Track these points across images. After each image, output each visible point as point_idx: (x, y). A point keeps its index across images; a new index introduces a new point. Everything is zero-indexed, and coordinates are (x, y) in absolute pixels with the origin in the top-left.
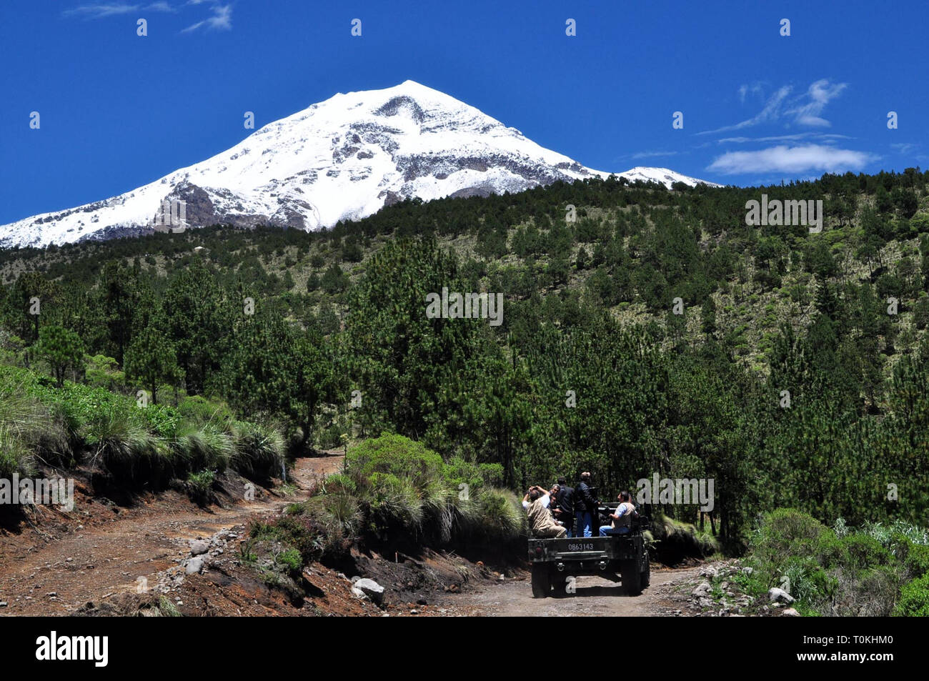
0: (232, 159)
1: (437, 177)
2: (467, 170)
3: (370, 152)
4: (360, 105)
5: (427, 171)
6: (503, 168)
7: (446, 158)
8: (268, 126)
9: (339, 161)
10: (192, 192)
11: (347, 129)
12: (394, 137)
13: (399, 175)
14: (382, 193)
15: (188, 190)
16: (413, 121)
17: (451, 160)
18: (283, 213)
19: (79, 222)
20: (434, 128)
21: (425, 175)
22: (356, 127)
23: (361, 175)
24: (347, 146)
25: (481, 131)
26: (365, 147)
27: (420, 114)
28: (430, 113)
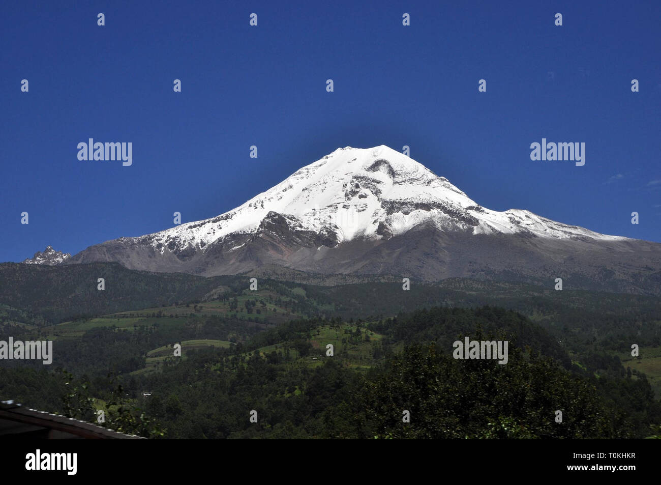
0: (283, 191)
1: (404, 214)
2: (420, 210)
3: (366, 195)
4: (355, 160)
5: (399, 209)
6: (439, 210)
7: (409, 202)
8: (300, 170)
9: (349, 199)
10: (277, 217)
11: (350, 178)
12: (378, 186)
13: (383, 211)
14: (375, 222)
15: (275, 216)
16: (387, 175)
17: (411, 204)
18: (324, 231)
19: (212, 229)
20: (401, 182)
21: (398, 212)
22: (356, 177)
23: (362, 209)
24: (352, 190)
25: (427, 184)
26: (363, 191)
27: (392, 173)
28: (398, 172)
